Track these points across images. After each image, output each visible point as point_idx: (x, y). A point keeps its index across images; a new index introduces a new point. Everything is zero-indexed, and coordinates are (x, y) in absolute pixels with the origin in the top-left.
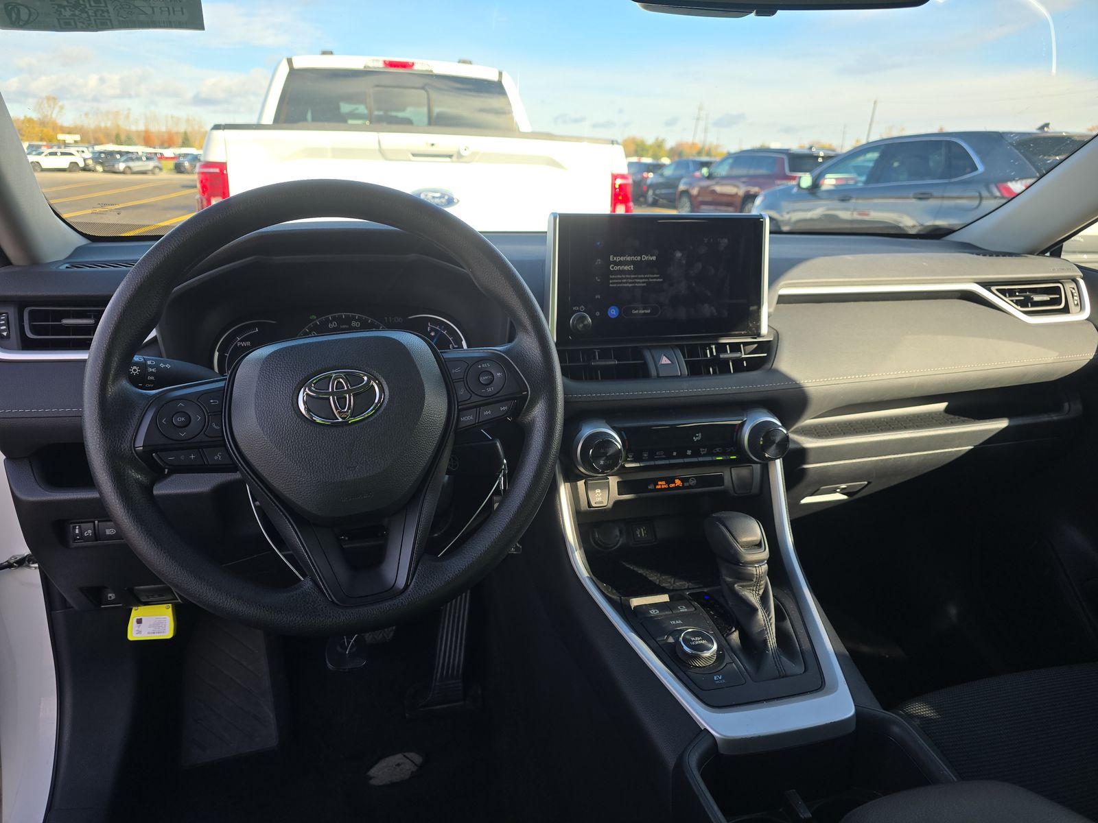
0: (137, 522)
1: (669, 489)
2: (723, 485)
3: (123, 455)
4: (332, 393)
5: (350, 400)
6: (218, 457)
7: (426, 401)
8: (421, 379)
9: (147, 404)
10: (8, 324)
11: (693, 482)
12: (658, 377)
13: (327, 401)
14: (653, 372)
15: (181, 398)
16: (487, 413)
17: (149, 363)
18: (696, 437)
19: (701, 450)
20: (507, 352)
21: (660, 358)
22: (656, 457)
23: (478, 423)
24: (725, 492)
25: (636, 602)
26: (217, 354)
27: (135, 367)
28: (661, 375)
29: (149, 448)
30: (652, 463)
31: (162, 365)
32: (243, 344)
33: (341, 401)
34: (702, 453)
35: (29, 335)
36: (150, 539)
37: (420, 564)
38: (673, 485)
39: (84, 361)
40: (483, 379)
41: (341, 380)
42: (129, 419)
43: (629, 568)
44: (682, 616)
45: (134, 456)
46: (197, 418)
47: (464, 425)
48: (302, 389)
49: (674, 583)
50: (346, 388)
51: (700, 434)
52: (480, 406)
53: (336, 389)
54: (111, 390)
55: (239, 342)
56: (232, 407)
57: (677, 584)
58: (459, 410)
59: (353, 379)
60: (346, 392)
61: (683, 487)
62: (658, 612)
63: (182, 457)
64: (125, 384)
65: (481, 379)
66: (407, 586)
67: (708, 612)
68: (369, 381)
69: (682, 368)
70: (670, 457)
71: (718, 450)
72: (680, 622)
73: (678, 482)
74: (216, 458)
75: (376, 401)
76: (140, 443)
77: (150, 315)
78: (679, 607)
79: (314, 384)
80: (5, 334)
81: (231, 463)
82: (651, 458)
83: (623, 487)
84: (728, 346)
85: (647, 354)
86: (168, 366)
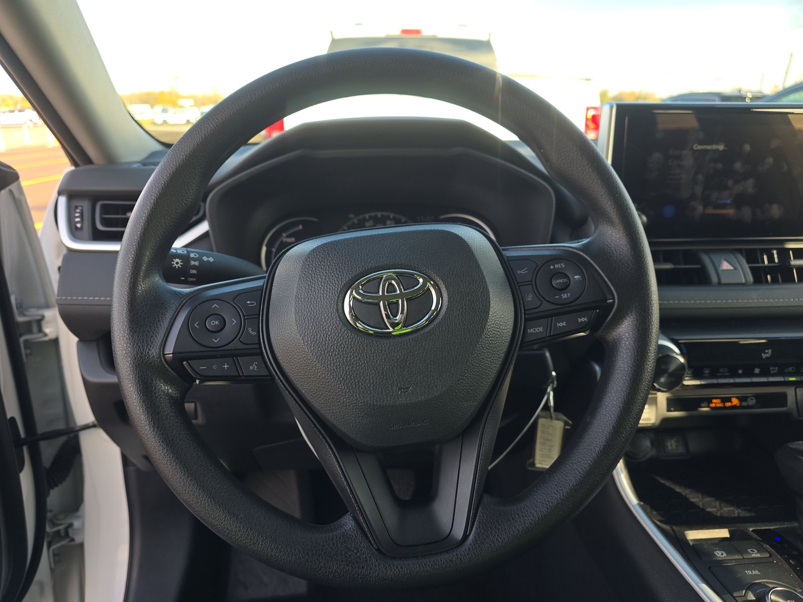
0: (163, 442)
1: (725, 408)
2: (786, 406)
3: (150, 363)
4: (383, 298)
5: (403, 305)
6: (254, 367)
7: (491, 309)
8: (485, 282)
9: (180, 305)
10: (82, 216)
11: (751, 402)
12: (720, 284)
13: (376, 307)
14: (714, 279)
15: (216, 299)
16: (561, 324)
17: (192, 255)
18: (765, 353)
19: (771, 368)
20: (585, 248)
21: (720, 263)
22: (718, 374)
23: (550, 336)
24: (787, 415)
25: (693, 535)
26: (264, 249)
27: (177, 260)
28: (723, 281)
29: (180, 357)
30: (714, 381)
31: (205, 259)
32: (289, 240)
33: (393, 308)
34: (772, 372)
35: (100, 227)
36: (177, 464)
37: (480, 509)
38: (728, 404)
39: (116, 252)
40: (557, 282)
41: (393, 282)
42: (159, 321)
43: (664, 485)
44: (755, 563)
45: (163, 365)
46: (232, 323)
47: (532, 339)
48: (349, 291)
49: (721, 508)
50: (398, 292)
51: (770, 351)
52: (551, 316)
53: (387, 292)
54: (142, 287)
55: (284, 238)
56: (270, 310)
57: (725, 509)
58: (526, 320)
59: (407, 281)
60: (398, 296)
61: (741, 407)
62: (725, 555)
63: (215, 367)
64: (157, 279)
65: (554, 283)
66: (466, 536)
67: (787, 560)
68: (424, 284)
69: (744, 274)
70: (734, 375)
71: (790, 369)
72: (757, 572)
73: (735, 401)
74: (251, 368)
75: (433, 308)
76: (169, 350)
77: (185, 204)
78: (749, 550)
79: (363, 286)
80: (79, 225)
81: (268, 374)
82: (713, 375)
83: (672, 404)
84: (791, 252)
85: (706, 259)
86: (211, 259)
